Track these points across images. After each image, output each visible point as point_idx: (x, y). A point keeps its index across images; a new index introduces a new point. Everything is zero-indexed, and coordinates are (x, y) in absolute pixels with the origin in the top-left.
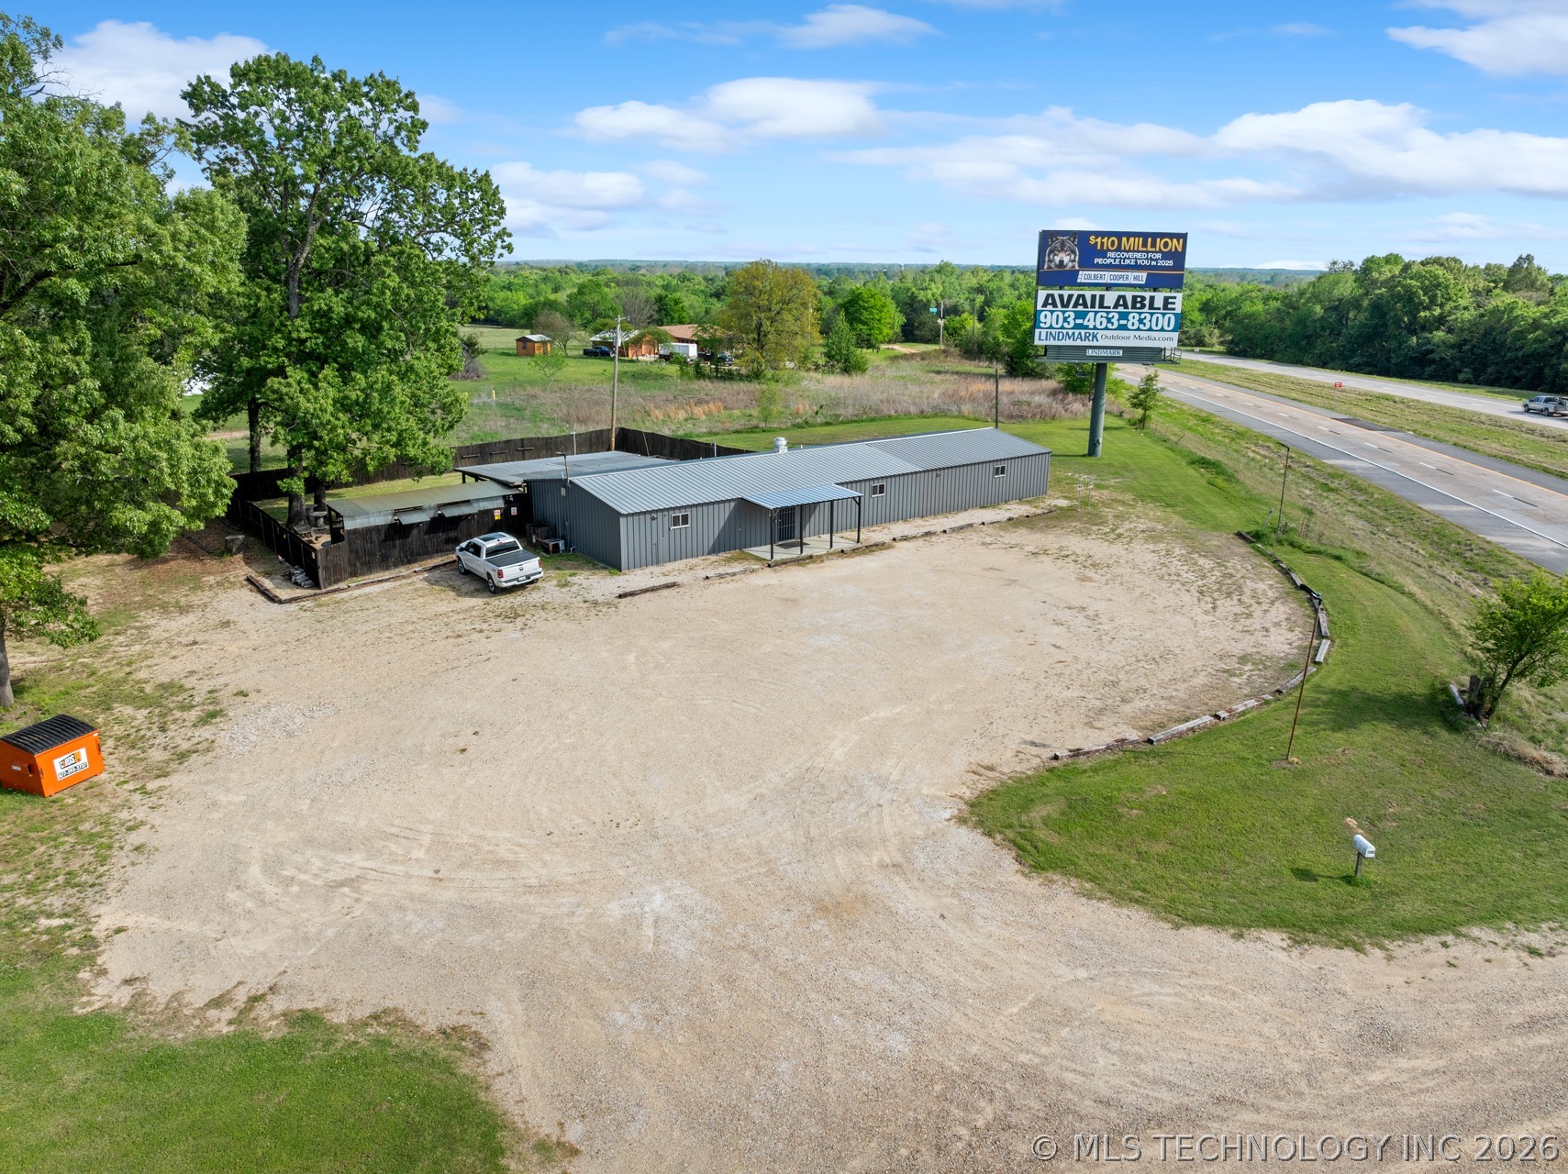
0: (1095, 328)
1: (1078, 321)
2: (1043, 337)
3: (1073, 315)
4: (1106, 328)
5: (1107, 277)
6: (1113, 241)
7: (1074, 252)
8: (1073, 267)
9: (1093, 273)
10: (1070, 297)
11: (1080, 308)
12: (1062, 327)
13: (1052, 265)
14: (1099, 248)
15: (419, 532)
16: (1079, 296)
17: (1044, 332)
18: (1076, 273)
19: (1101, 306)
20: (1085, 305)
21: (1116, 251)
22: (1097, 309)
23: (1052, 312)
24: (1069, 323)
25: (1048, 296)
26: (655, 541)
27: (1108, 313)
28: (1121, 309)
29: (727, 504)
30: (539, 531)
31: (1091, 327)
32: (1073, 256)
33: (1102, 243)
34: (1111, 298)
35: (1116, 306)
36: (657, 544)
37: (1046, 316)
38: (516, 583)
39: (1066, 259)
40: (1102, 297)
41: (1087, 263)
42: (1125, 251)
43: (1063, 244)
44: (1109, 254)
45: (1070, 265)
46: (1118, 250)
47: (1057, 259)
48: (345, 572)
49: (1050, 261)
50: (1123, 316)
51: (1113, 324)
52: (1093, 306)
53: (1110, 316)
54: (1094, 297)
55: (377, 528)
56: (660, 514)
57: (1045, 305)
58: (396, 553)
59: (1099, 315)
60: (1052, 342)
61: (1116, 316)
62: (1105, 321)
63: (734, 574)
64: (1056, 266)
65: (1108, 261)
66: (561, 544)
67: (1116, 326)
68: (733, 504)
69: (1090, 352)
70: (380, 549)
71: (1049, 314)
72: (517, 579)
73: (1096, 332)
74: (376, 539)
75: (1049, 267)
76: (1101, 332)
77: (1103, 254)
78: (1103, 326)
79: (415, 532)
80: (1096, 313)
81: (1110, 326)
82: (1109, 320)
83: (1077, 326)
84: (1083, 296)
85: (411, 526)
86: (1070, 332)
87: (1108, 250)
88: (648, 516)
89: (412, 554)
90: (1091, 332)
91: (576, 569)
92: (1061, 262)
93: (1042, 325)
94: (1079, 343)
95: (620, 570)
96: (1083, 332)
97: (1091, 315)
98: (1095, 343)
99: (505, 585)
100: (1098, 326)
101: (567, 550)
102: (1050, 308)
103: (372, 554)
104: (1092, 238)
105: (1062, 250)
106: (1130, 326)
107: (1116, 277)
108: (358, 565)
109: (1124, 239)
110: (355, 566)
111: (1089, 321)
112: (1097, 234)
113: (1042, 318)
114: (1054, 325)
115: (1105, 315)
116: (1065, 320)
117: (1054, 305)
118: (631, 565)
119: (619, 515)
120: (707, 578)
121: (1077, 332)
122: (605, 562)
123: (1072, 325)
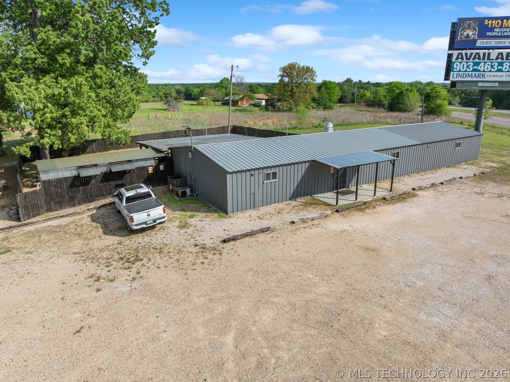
0: (484, 71)
1: (475, 67)
2: (455, 76)
3: (472, 64)
4: (490, 71)
5: (493, 43)
6: (498, 22)
7: (475, 29)
8: (474, 37)
9: (485, 41)
10: (471, 54)
11: (477, 60)
12: (466, 71)
13: (463, 37)
14: (490, 26)
15: (96, 182)
16: (476, 54)
17: (455, 73)
18: (476, 41)
19: (488, 59)
20: (479, 58)
21: (499, 28)
22: (486, 60)
23: (461, 63)
24: (469, 68)
25: (459, 54)
26: (252, 192)
27: (492, 63)
28: (499, 60)
29: (303, 165)
30: (175, 181)
31: (482, 70)
32: (474, 32)
33: (492, 24)
34: (494, 54)
35: (497, 59)
36: (254, 194)
37: (457, 65)
38: (144, 226)
39: (471, 33)
40: (489, 54)
41: (482, 35)
42: (505, 28)
43: (469, 25)
44: (495, 30)
45: (473, 36)
46: (501, 27)
47: (465, 33)
48: (42, 209)
49: (461, 35)
50: (501, 64)
51: (494, 68)
52: (484, 59)
53: (493, 64)
54: (484, 54)
55: (66, 179)
56: (257, 172)
57: (457, 59)
58: (80, 195)
59: (487, 64)
60: (460, 79)
61: (497, 64)
62: (490, 67)
63: (313, 219)
64: (465, 37)
65: (494, 34)
66: (188, 191)
67: (496, 69)
68: (307, 164)
69: (480, 84)
70: (68, 194)
71: (459, 64)
72: (146, 223)
73: (484, 73)
74: (65, 186)
75: (461, 38)
76: (487, 73)
77: (492, 30)
78: (489, 70)
79: (93, 181)
80: (485, 63)
81: (492, 70)
82: (492, 67)
83: (474, 70)
84: (479, 54)
85: (91, 177)
86: (470, 73)
87: (495, 27)
88: (248, 173)
89: (92, 196)
90: (482, 73)
91: (196, 211)
92: (468, 35)
93: (455, 70)
94: (474, 79)
95: (226, 213)
96: (477, 73)
97: (482, 64)
98: (483, 79)
99: (135, 228)
100: (486, 70)
101: (192, 195)
102: (460, 60)
103: (62, 196)
104: (486, 21)
105: (469, 28)
106: (504, 70)
107: (498, 43)
108: (52, 204)
109: (505, 21)
110: (50, 204)
111: (481, 67)
112: (490, 19)
113: (455, 66)
114: (461, 70)
115: (490, 64)
116: (468, 67)
117: (462, 59)
118: (235, 209)
119: (226, 172)
120: (293, 223)
121: (474, 73)
122: (216, 206)
123: (471, 69)
